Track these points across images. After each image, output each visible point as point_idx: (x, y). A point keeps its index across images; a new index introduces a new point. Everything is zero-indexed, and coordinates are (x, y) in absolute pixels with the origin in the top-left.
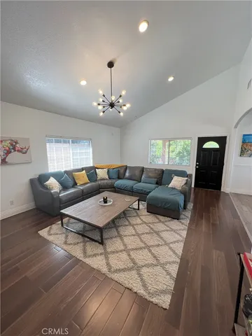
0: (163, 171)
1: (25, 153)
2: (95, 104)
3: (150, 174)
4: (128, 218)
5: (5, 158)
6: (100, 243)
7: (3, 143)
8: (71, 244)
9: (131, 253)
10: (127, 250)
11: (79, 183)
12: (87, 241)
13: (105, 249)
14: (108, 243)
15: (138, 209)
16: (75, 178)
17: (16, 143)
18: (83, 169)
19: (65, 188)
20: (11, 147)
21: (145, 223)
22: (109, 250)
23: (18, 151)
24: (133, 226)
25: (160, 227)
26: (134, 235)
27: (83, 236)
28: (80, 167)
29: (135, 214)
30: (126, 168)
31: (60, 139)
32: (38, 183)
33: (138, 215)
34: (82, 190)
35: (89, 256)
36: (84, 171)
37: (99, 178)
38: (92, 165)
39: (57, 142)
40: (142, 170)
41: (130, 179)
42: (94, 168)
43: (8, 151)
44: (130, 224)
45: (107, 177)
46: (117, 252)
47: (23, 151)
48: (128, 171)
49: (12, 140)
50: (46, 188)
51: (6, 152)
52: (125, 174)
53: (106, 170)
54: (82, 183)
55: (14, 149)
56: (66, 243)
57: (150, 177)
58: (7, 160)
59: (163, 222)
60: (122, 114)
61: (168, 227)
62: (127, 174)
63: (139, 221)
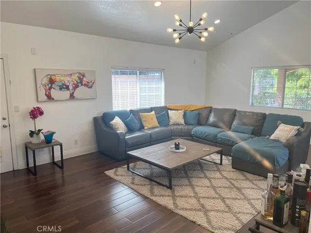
0: (264, 116)
1: (91, 87)
2: (170, 30)
3: (245, 121)
4: (205, 172)
5: (73, 93)
6: (168, 188)
7: (73, 77)
8: (138, 185)
9: (201, 200)
10: (197, 197)
11: (147, 125)
12: (155, 185)
13: (173, 193)
14: (176, 189)
15: (221, 164)
16: (142, 120)
17: (84, 76)
18: (151, 109)
19: (130, 130)
20: (79, 81)
21: (226, 178)
22: (177, 194)
23: (85, 85)
24: (209, 179)
25: (245, 184)
26: (208, 187)
27: (151, 180)
28: (148, 106)
29: (215, 169)
30: (210, 110)
31: (126, 71)
32: (102, 123)
33: (219, 170)
34: (150, 135)
35: (156, 196)
36: (153, 112)
37: (172, 122)
38: (163, 105)
39: (123, 73)
40: (234, 113)
41: (214, 125)
42: (166, 109)
43: (76, 85)
44: (206, 177)
45: (182, 122)
46: (186, 197)
47: (89, 85)
48: (212, 115)
49: (80, 74)
50: (111, 127)
51: (74, 86)
52: (208, 118)
53: (181, 112)
54: (150, 126)
55: (81, 83)
56: (133, 183)
57: (244, 124)
58: (74, 95)
59: (251, 181)
60: (203, 39)
61: (256, 185)
62: (212, 119)
63: (218, 175)
